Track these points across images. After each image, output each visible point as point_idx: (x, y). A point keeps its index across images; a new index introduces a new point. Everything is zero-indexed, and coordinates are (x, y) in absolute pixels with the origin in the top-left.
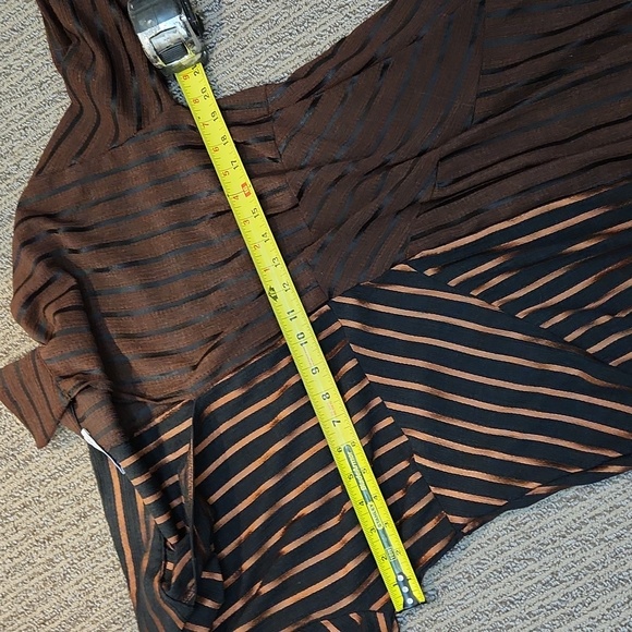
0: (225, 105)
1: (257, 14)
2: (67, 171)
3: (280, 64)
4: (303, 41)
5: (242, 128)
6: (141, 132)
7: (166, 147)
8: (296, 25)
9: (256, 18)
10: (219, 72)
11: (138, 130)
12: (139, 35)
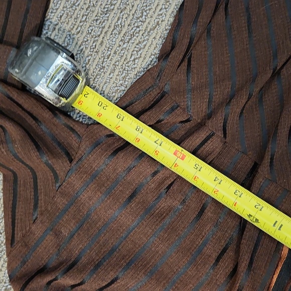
0: (124, 105)
1: (103, 28)
2: (33, 228)
3: (143, 52)
4: (150, 27)
5: (148, 113)
6: (74, 162)
7: (100, 162)
8: (138, 18)
9: (105, 30)
10: (102, 85)
11: (71, 162)
12: (36, 88)
